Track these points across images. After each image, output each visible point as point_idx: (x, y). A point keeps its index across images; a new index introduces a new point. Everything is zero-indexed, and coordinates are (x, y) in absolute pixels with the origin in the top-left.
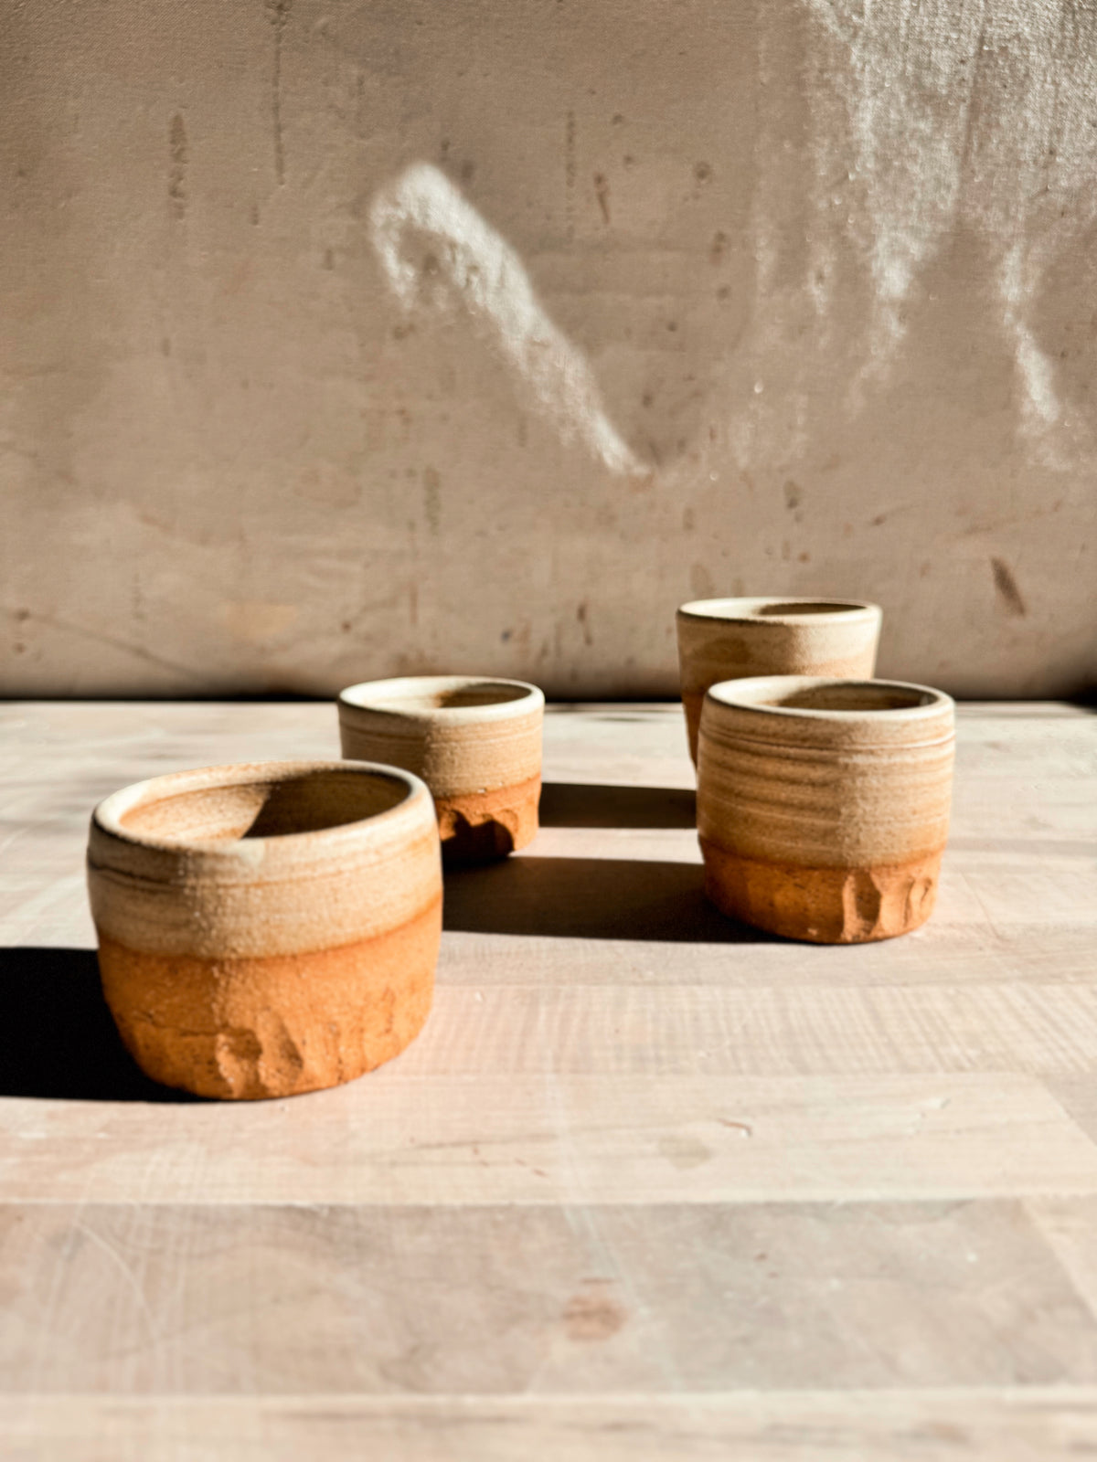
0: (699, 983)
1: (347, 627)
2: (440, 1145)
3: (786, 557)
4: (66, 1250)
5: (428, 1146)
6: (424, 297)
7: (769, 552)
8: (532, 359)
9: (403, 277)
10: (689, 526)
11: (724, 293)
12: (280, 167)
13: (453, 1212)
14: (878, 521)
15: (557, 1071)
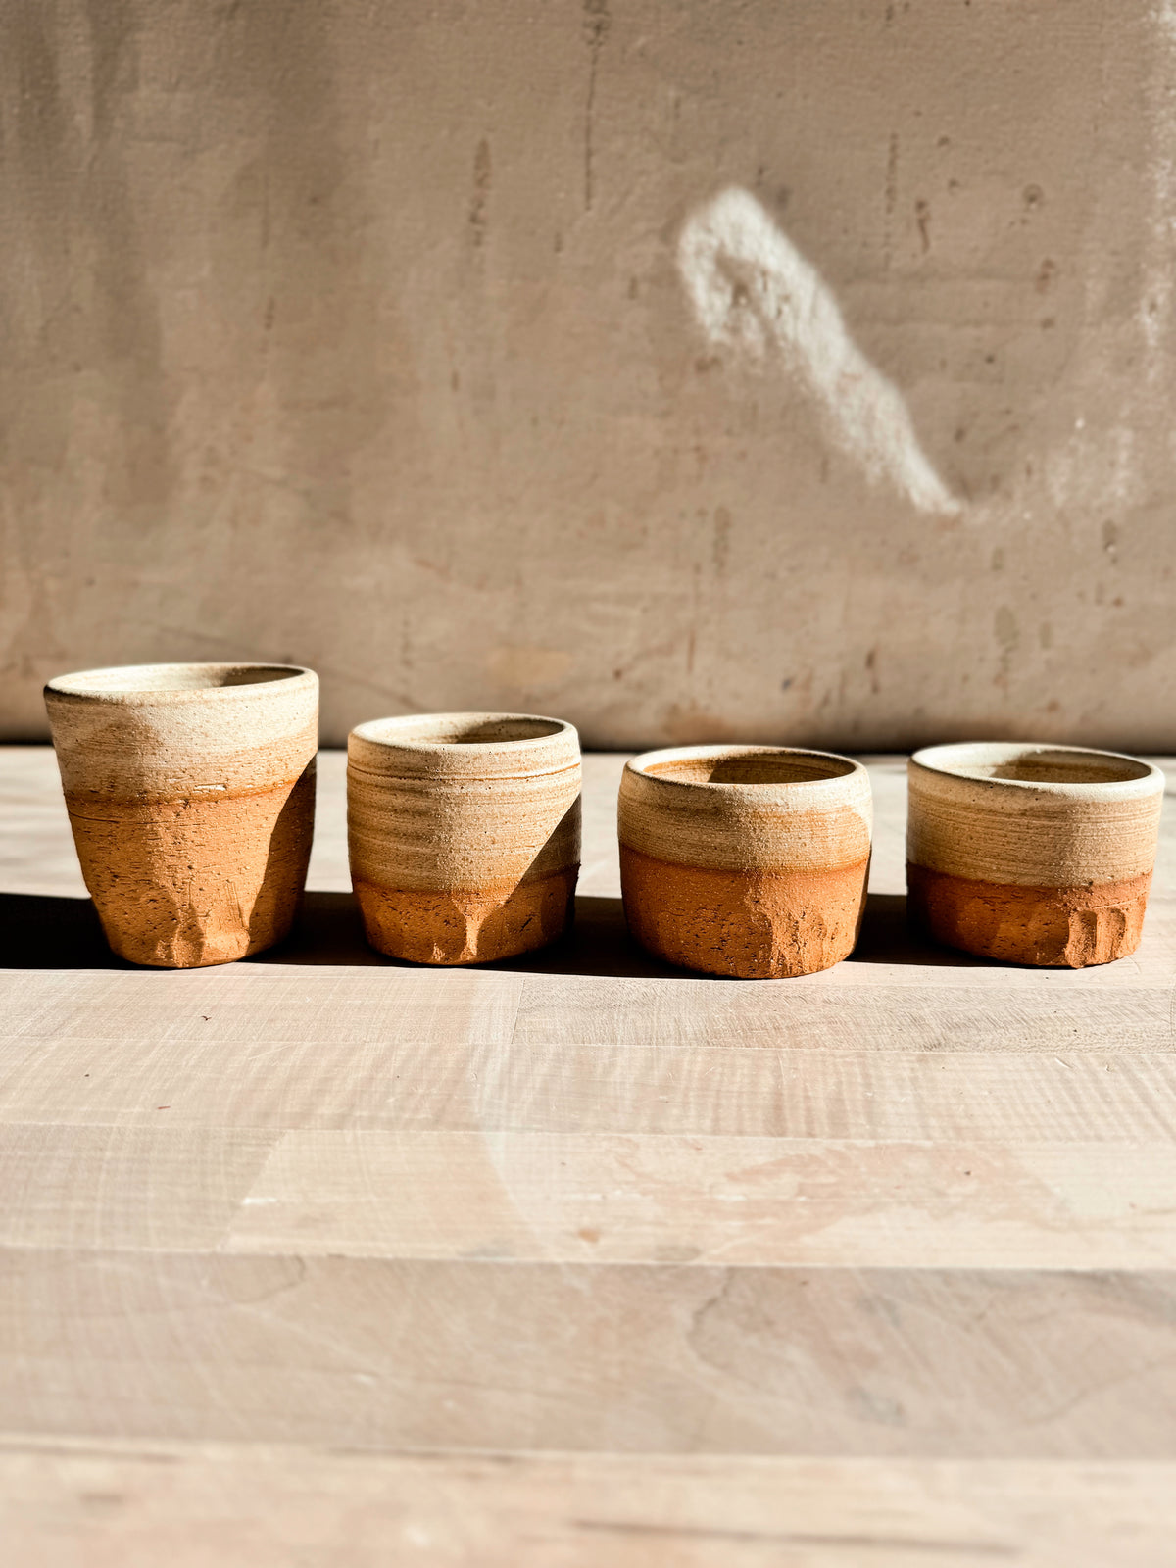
1: (618, 674)
3: (1099, 601)
7: (1081, 595)
8: (842, 391)
9: (711, 307)
11: (1047, 323)
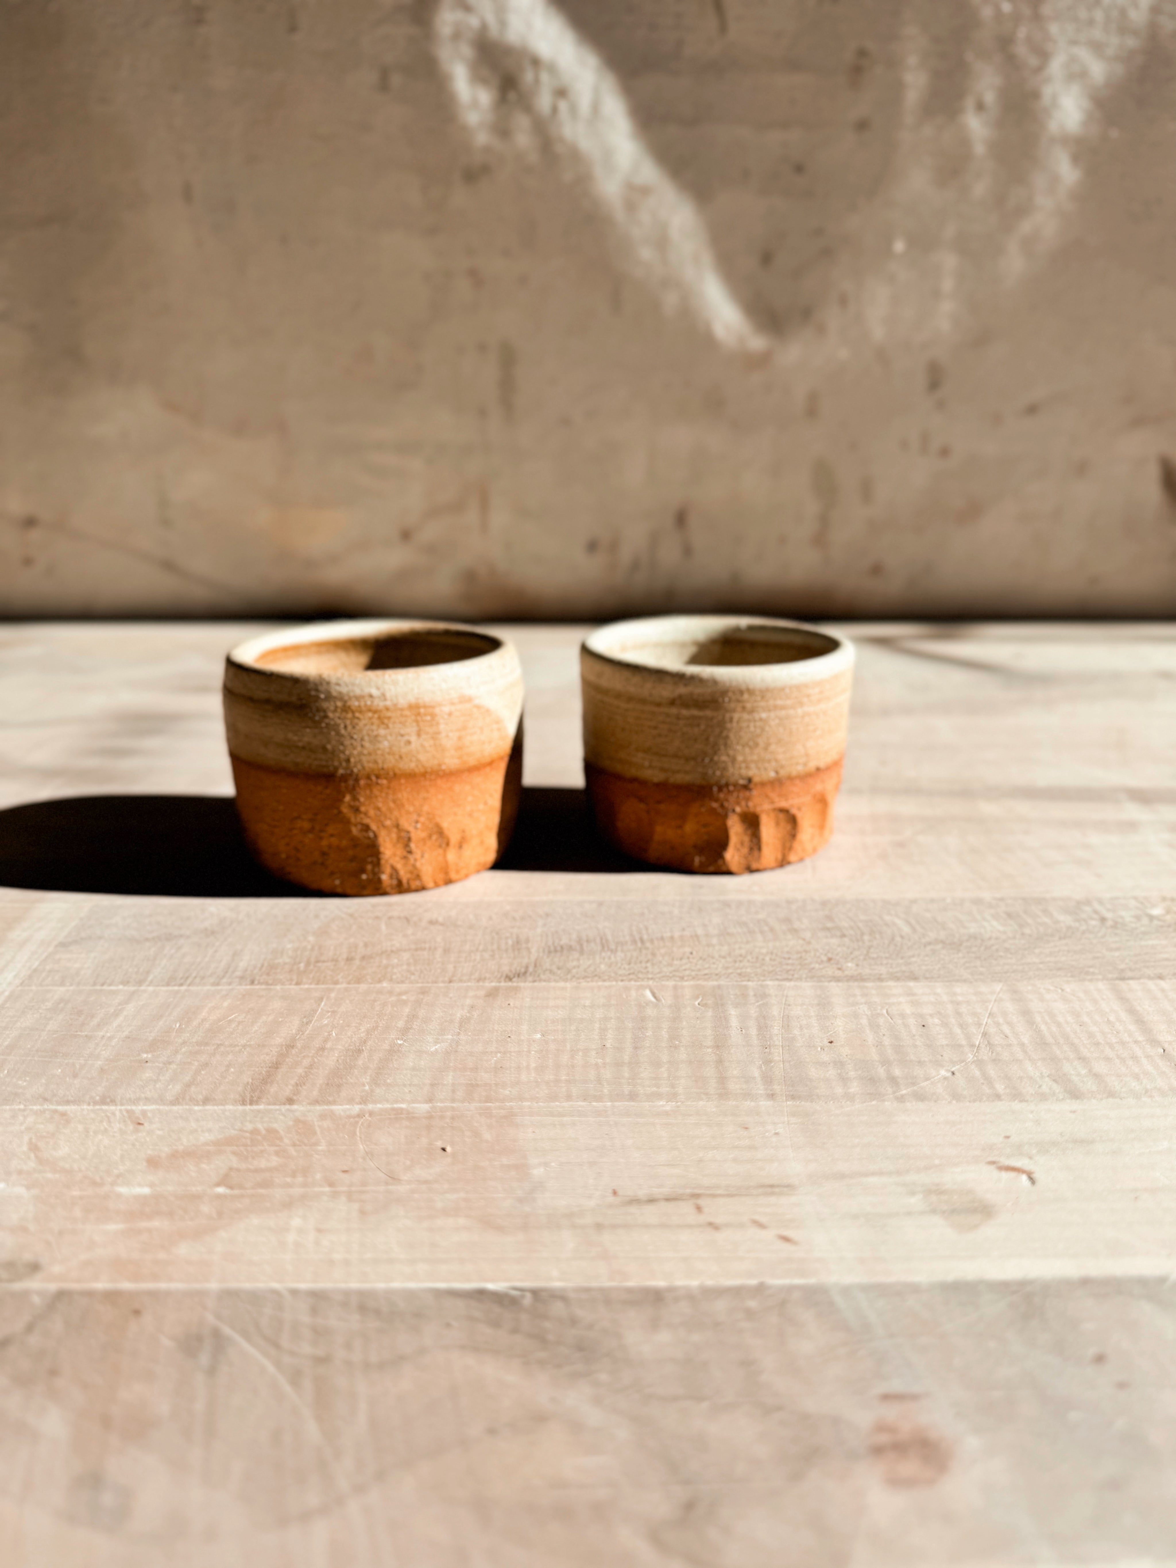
0: (915, 979)
1: (406, 535)
2: (651, 1201)
3: (923, 451)
4: (204, 1358)
5: (634, 1201)
6: (503, 131)
7: (904, 444)
8: (631, 207)
9: (475, 104)
10: (812, 411)
11: (862, 126)
13: (690, 1297)
14: (1032, 410)
15: (772, 1096)
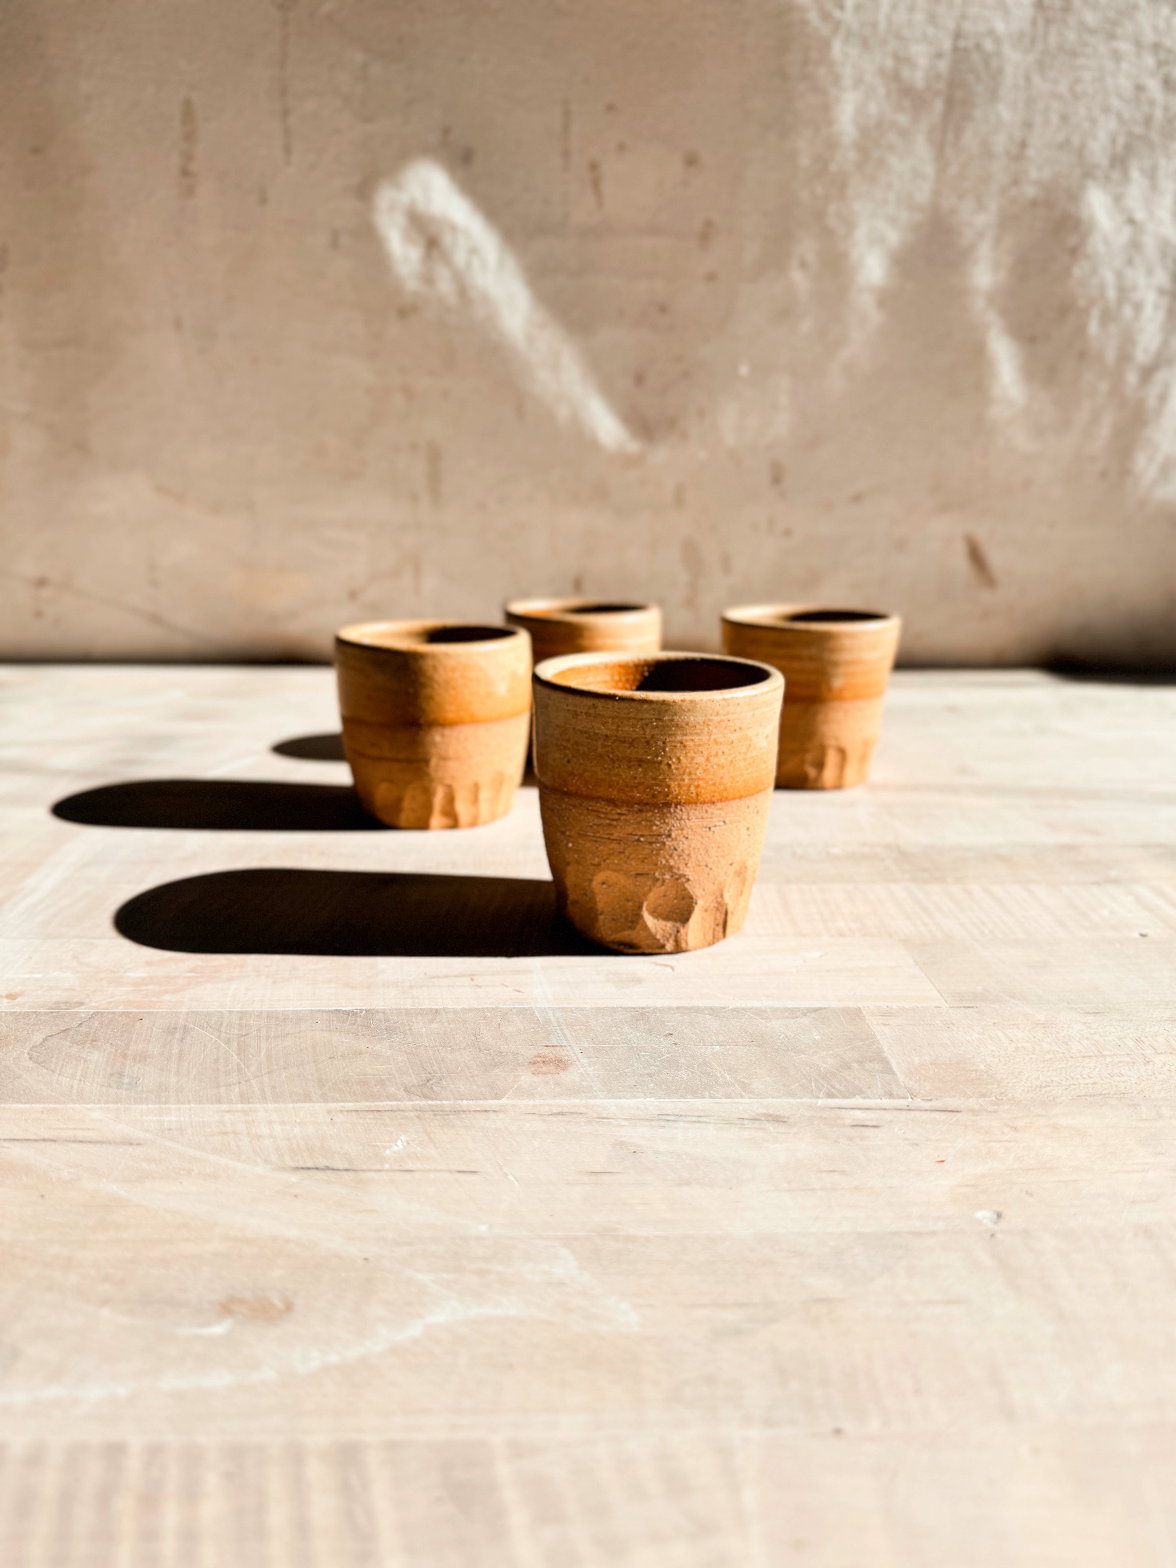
2: (446, 977)
3: (770, 532)
4: (178, 1036)
5: (437, 977)
6: (428, 279)
7: (754, 526)
8: (530, 341)
9: (407, 258)
10: (679, 500)
11: (711, 277)
12: (288, 150)
13: (455, 1012)
14: (857, 498)
